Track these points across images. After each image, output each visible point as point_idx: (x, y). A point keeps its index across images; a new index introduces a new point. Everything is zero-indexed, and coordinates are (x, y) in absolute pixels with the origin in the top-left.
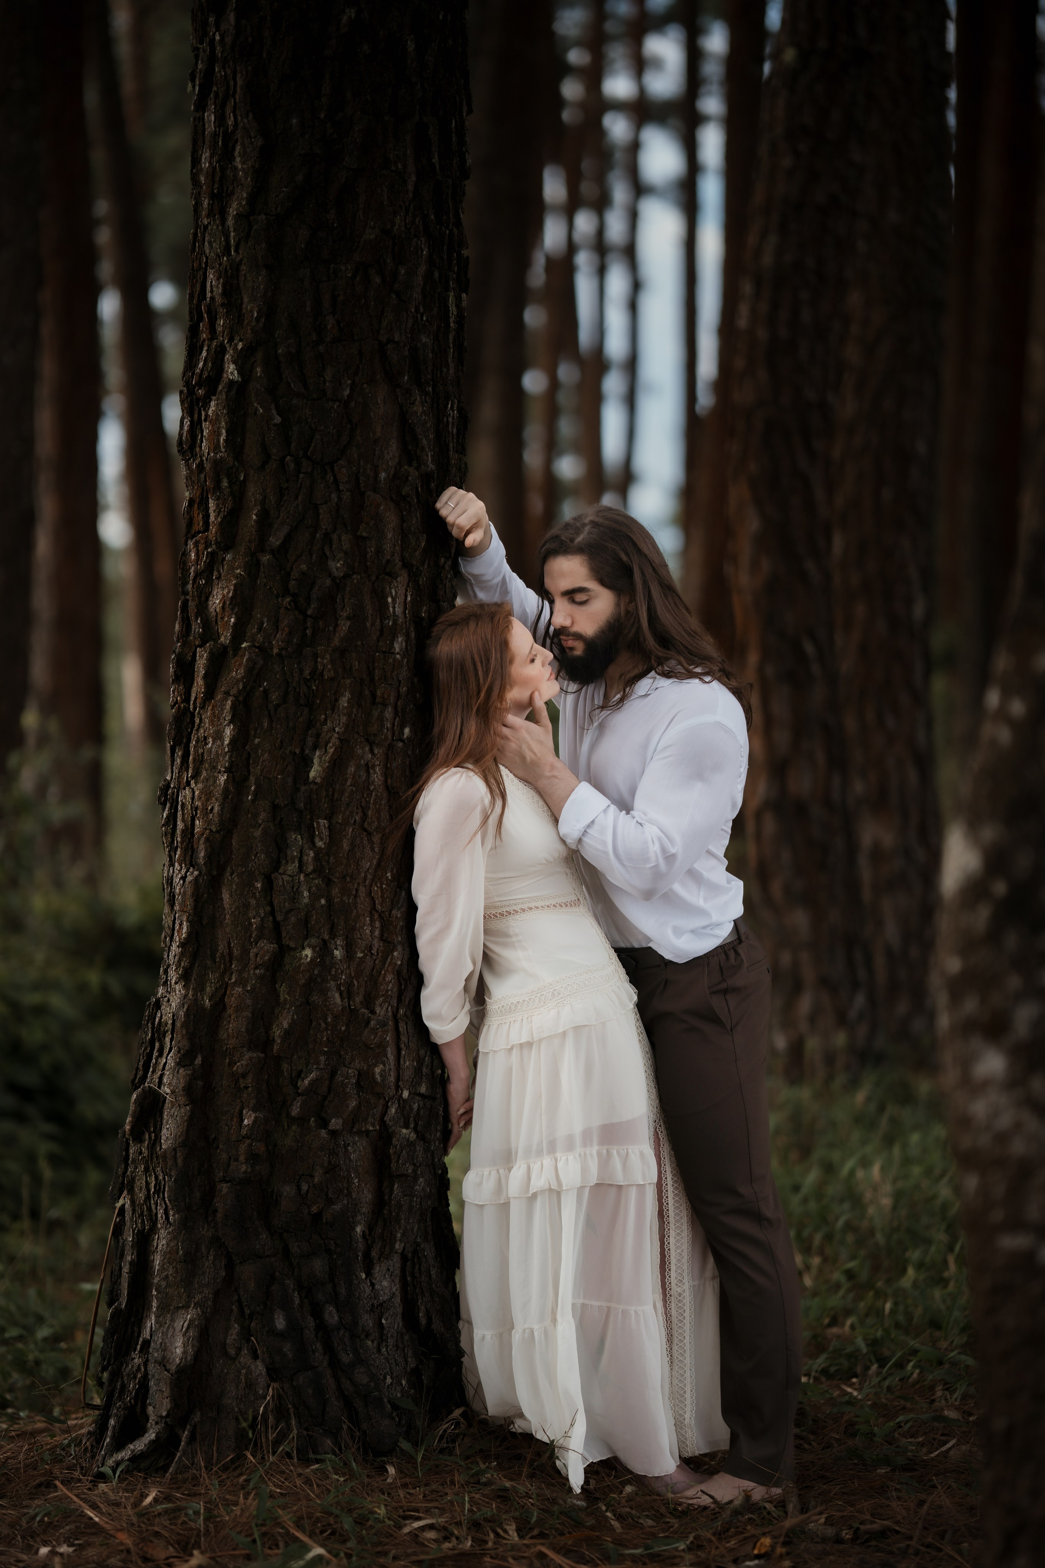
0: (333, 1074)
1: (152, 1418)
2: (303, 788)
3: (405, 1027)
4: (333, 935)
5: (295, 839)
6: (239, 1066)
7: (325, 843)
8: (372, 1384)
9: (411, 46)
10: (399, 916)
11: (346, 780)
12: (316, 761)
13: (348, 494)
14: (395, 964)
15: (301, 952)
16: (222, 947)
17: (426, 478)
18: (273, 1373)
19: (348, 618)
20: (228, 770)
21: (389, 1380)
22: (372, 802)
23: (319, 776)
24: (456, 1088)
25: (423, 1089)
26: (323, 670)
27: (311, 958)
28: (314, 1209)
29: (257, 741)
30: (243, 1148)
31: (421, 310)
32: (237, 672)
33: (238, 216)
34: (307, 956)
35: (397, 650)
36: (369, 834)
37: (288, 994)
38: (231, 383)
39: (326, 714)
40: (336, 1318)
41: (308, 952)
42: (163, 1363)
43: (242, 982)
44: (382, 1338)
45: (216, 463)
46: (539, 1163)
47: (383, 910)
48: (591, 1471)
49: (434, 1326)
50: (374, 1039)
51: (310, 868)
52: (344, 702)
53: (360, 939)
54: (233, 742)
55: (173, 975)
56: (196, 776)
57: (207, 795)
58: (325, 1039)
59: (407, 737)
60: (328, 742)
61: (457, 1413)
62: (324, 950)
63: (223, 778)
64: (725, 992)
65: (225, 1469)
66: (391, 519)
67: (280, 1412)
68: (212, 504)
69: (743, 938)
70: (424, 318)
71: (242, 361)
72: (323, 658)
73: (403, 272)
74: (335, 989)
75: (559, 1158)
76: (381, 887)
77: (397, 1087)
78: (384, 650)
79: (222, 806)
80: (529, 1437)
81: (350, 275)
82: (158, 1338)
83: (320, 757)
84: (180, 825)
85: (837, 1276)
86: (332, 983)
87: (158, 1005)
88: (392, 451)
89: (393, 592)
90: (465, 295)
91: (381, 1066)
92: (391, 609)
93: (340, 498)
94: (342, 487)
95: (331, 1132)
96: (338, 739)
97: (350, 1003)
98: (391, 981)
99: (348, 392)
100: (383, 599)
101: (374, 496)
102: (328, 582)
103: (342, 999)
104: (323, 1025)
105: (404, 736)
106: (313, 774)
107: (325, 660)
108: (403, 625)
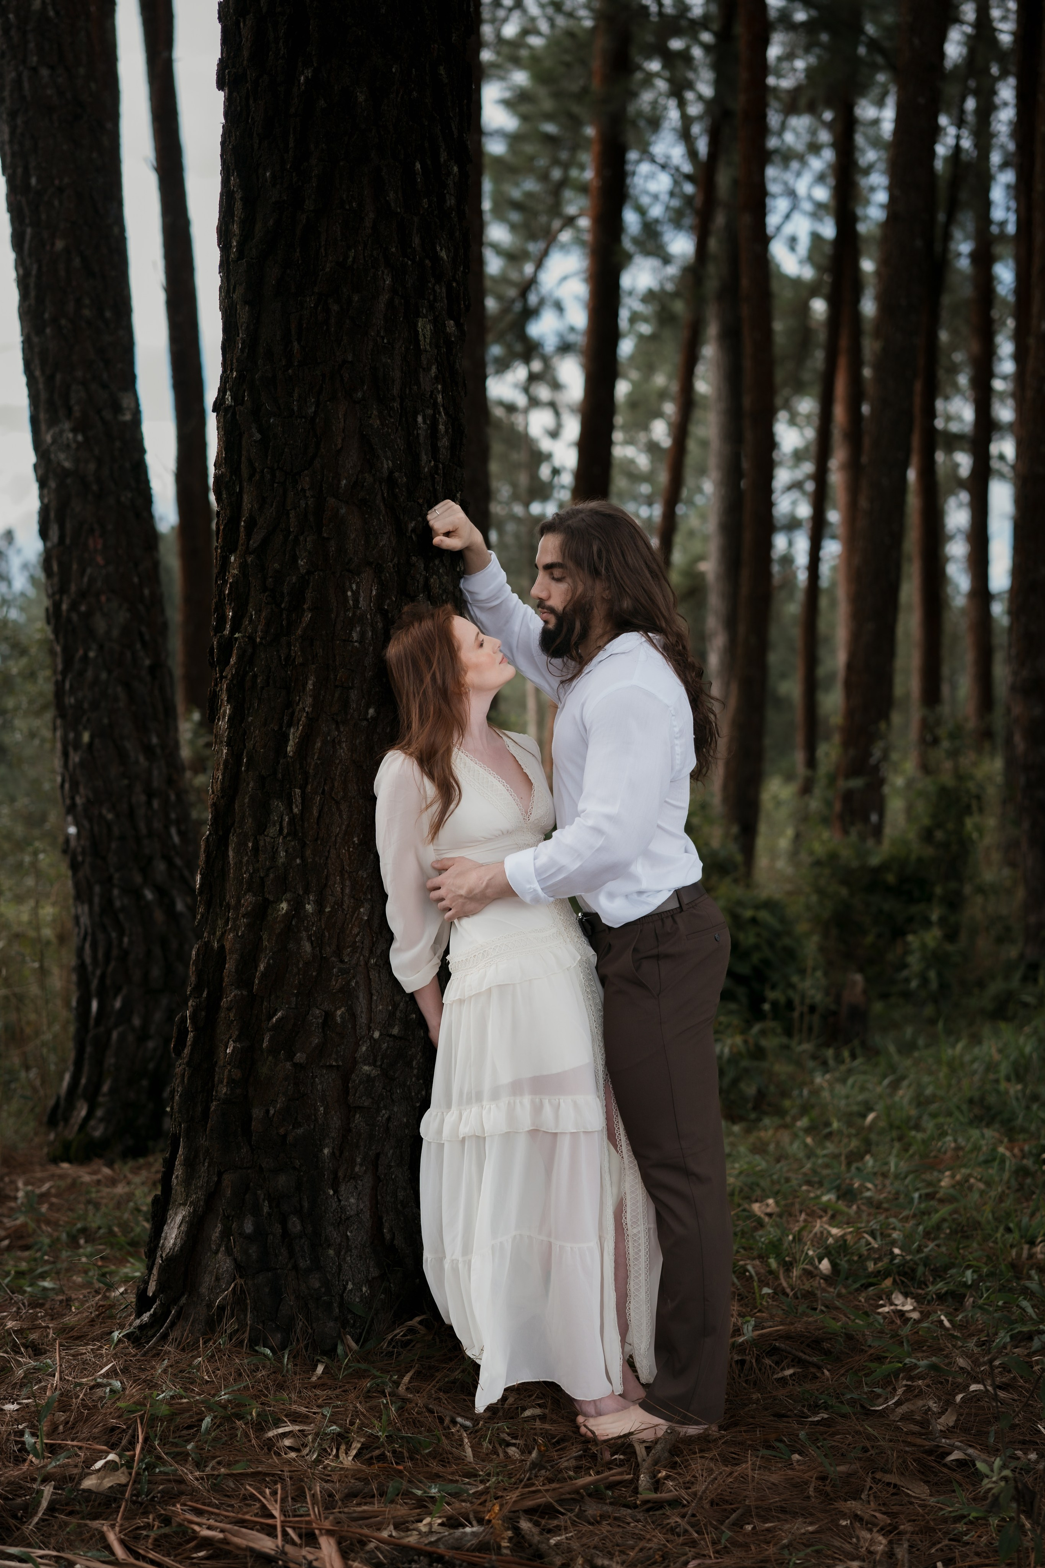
0: (301, 1012)
2: (281, 761)
3: (378, 974)
4: (307, 891)
5: (277, 805)
7: (299, 810)
8: (323, 1290)
10: (365, 876)
11: (314, 754)
12: (291, 737)
13: (312, 499)
14: (362, 919)
15: (280, 905)
16: (227, 897)
18: (238, 1271)
19: (310, 610)
20: (229, 744)
21: (350, 1286)
22: (338, 774)
23: (292, 751)
25: (395, 1031)
26: (295, 657)
27: (286, 911)
28: (282, 1131)
29: (250, 719)
30: (225, 1073)
31: (382, 334)
32: (232, 659)
33: (233, 262)
34: (283, 909)
35: (355, 639)
36: (337, 803)
37: (268, 941)
39: (300, 696)
40: (299, 1228)
41: (284, 906)
42: (163, 1252)
43: (234, 929)
44: (346, 1249)
47: (351, 870)
49: (396, 1242)
50: (336, 985)
51: (285, 831)
52: (310, 686)
53: (332, 895)
54: (229, 720)
58: (297, 982)
59: (372, 717)
60: (299, 720)
61: (417, 1320)
62: (297, 906)
63: (225, 751)
64: (658, 957)
66: (353, 520)
69: (685, 908)
70: (385, 341)
72: (295, 646)
73: (356, 299)
74: (306, 939)
76: (349, 850)
77: (369, 1028)
78: (344, 638)
79: (223, 774)
81: (312, 305)
82: (166, 1227)
83: (294, 734)
86: (304, 933)
88: (353, 460)
89: (354, 587)
90: (452, 322)
91: (343, 1009)
92: (351, 602)
93: (307, 504)
94: (308, 494)
95: (295, 1065)
96: (307, 717)
97: (320, 952)
98: (358, 934)
99: (313, 409)
100: (345, 593)
101: (331, 501)
102: (294, 579)
103: (313, 948)
104: (295, 970)
105: (369, 716)
106: (289, 748)
107: (296, 649)
108: (369, 616)
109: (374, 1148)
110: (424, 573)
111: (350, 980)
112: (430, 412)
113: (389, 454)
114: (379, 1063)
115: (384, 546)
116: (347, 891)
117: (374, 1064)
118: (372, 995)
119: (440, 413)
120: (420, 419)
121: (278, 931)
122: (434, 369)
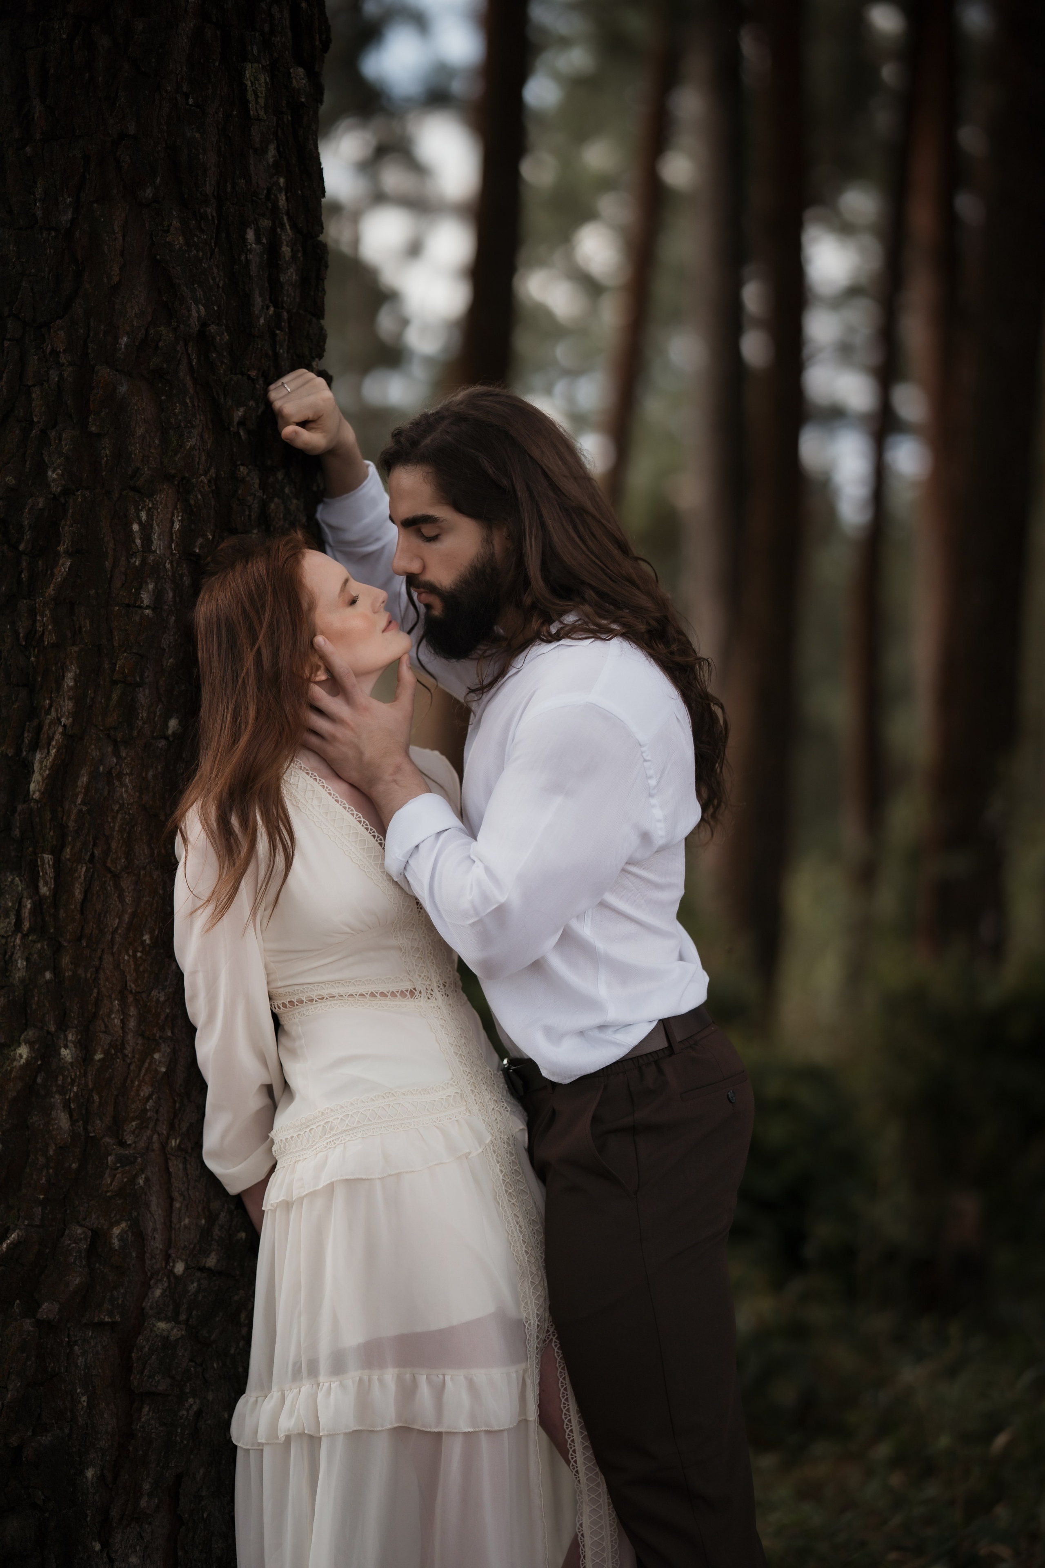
0: (56, 1234)
2: (20, 808)
3: (181, 1166)
4: (63, 1025)
5: (12, 882)
7: (50, 889)
10: (162, 999)
11: (77, 796)
12: (36, 766)
13: (70, 369)
14: (156, 1071)
15: (15, 1050)
19: (68, 554)
22: (117, 828)
23: (39, 791)
25: (211, 1261)
26: (43, 634)
27: (27, 1060)
28: (14, 1440)
31: (185, 89)
34: (21, 1056)
35: (146, 602)
36: (116, 877)
39: (51, 699)
41: (23, 1051)
46: (295, 1391)
47: (138, 989)
50: (111, 1184)
51: (26, 925)
52: (69, 681)
53: (105, 1032)
58: (43, 1180)
59: (174, 733)
60: (50, 739)
62: (46, 1051)
70: (191, 101)
72: (42, 616)
73: (141, 27)
74: (60, 1106)
75: (321, 1384)
76: (134, 956)
77: (167, 1257)
78: (127, 602)
81: (64, 36)
83: (41, 762)
86: (57, 1096)
89: (143, 516)
90: (301, 70)
91: (123, 1225)
92: (138, 542)
93: (61, 376)
94: (63, 359)
95: (39, 1323)
96: (64, 734)
97: (85, 1129)
98: (150, 1097)
99: (70, 215)
100: (127, 525)
101: (104, 372)
102: (41, 502)
103: (73, 1122)
104: (42, 1160)
105: (170, 732)
106: (32, 786)
107: (45, 618)
108: (168, 566)
109: (173, 1464)
110: (259, 494)
111: (136, 1176)
112: (266, 223)
113: (200, 293)
114: (183, 1317)
115: (193, 448)
116: (132, 1024)
117: (174, 1318)
118: (171, 1200)
119: (282, 225)
120: (250, 235)
121: (12, 1094)
122: (272, 152)
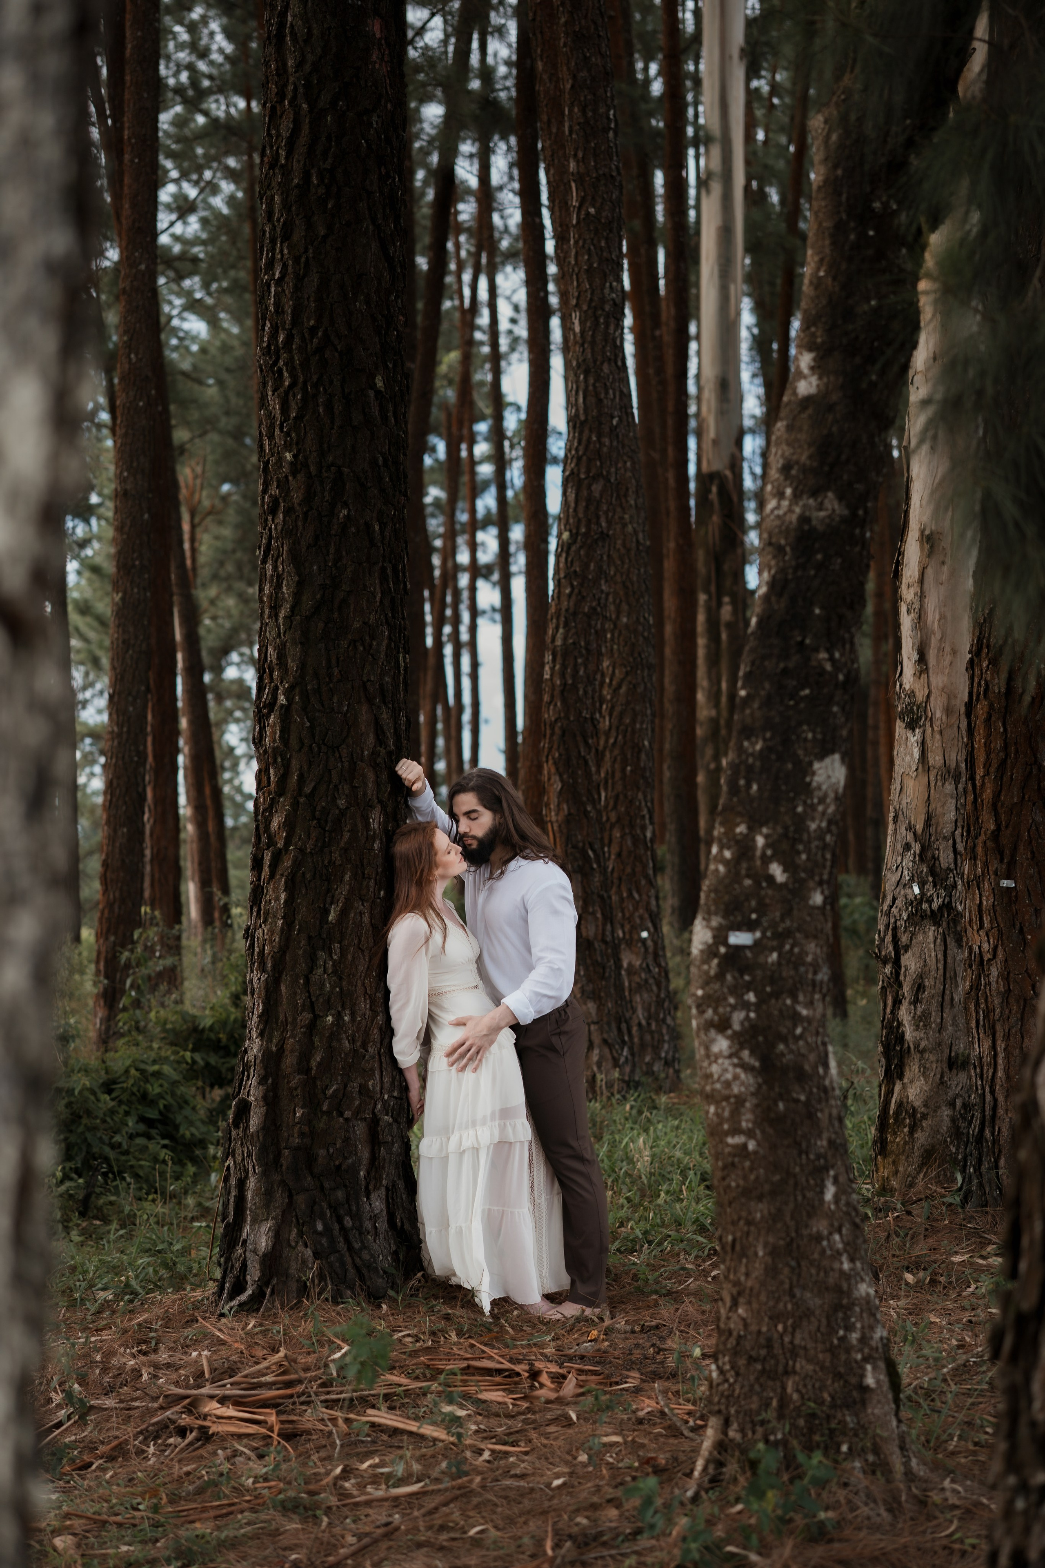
0: (345, 1086)
1: (250, 1282)
2: (325, 926)
3: (385, 1059)
4: (344, 1008)
5: (321, 955)
6: (293, 1084)
7: (338, 957)
8: (372, 1260)
9: (377, 528)
11: (349, 921)
12: (332, 911)
13: (347, 763)
15: (326, 1018)
16: (281, 1017)
17: (390, 753)
18: (316, 1255)
19: (349, 831)
20: (283, 918)
21: (381, 1257)
22: (364, 933)
23: (334, 920)
24: (414, 1094)
25: (396, 1094)
26: (335, 860)
27: (332, 1022)
28: (337, 1163)
29: (299, 901)
30: (296, 1129)
31: (385, 664)
32: (287, 863)
33: (285, 617)
34: (329, 1020)
36: (363, 951)
37: (319, 1042)
38: (282, 706)
39: (337, 885)
40: (351, 1223)
41: (330, 1018)
42: (255, 1251)
43: (293, 1036)
44: (376, 1234)
45: (274, 749)
47: (371, 993)
48: (494, 1303)
49: (405, 1227)
50: (368, 1066)
51: (330, 971)
52: (347, 877)
53: (359, 1010)
54: (286, 902)
55: (254, 1034)
56: (265, 921)
57: (272, 932)
58: (340, 1067)
60: (338, 900)
61: (419, 1275)
62: (339, 1017)
63: (280, 922)
65: (291, 1308)
66: (371, 776)
67: (321, 1277)
68: (272, 771)
70: (387, 668)
71: (288, 693)
72: (335, 854)
74: (345, 1039)
76: (370, 981)
77: (381, 1093)
78: (369, 848)
79: (280, 938)
80: (459, 1287)
81: (346, 646)
82: (252, 1237)
83: (334, 909)
84: (257, 950)
85: (622, 1201)
86: (344, 1035)
87: (246, 1051)
88: (371, 738)
93: (343, 766)
94: (343, 760)
95: (344, 1120)
96: (344, 898)
97: (354, 1047)
99: (346, 708)
100: (369, 820)
103: (350, 1044)
104: (339, 1059)
106: (330, 918)
111: (374, 1063)
116: (369, 1006)
117: (387, 1115)
118: (383, 1070)
121: (326, 1035)
